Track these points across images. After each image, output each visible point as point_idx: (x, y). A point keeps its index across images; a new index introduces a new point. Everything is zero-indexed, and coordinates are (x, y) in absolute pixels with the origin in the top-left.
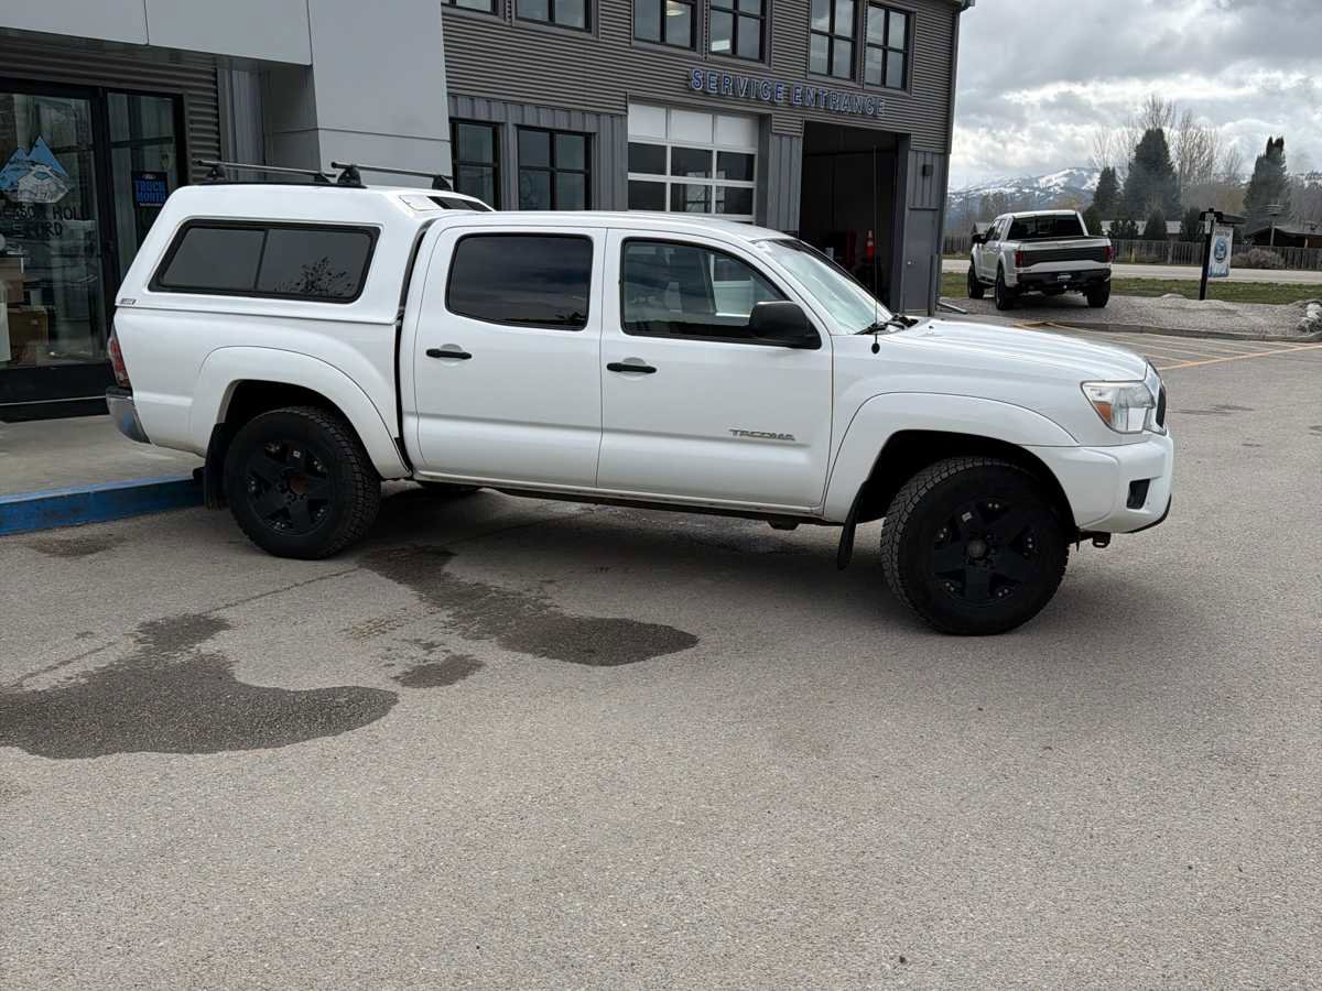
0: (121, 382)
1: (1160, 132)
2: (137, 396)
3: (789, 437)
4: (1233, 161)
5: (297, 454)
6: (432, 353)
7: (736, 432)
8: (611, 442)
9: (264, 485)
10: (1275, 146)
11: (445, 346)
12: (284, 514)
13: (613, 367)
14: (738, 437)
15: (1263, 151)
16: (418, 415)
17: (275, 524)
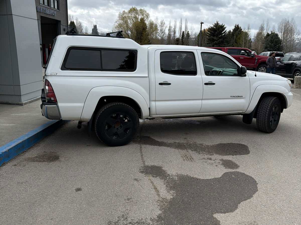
0: (53, 101)
1: (73, 22)
2: (60, 104)
3: (242, 96)
4: (86, 29)
5: (121, 116)
6: (161, 84)
7: (231, 96)
8: (204, 102)
9: (110, 127)
10: (95, 27)
11: (164, 82)
12: (116, 134)
13: (206, 84)
14: (232, 98)
15: (93, 28)
16: (155, 101)
17: (113, 137)
